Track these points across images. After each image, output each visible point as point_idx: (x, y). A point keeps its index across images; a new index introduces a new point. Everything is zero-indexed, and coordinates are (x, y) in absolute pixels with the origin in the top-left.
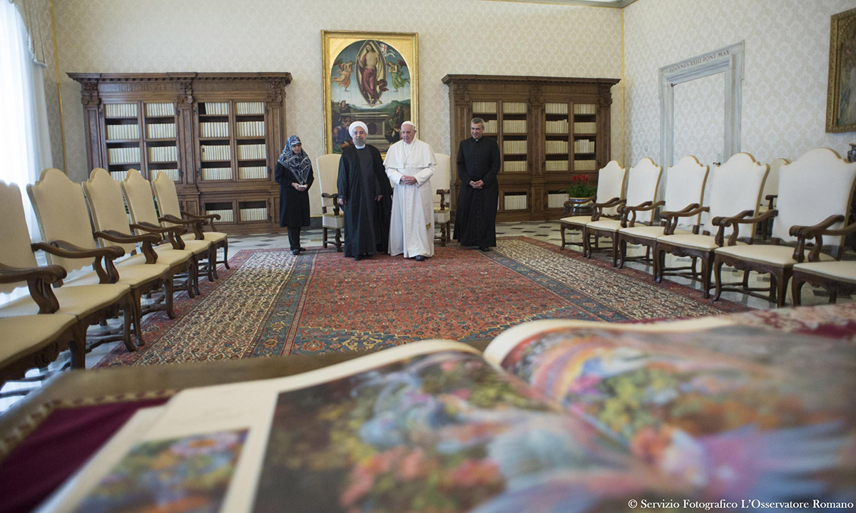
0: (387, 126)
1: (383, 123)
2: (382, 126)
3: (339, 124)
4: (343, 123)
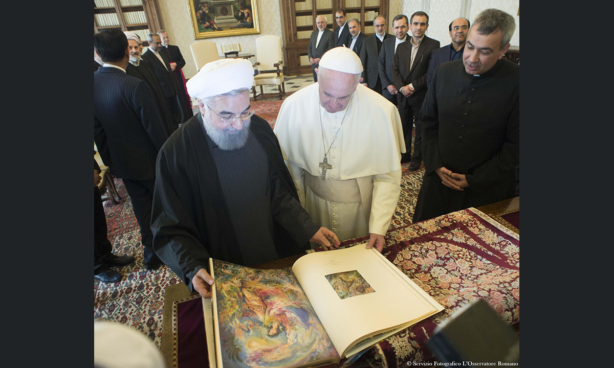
0: (235, 8)
1: (232, 6)
2: (231, 8)
3: (200, 9)
4: (203, 8)
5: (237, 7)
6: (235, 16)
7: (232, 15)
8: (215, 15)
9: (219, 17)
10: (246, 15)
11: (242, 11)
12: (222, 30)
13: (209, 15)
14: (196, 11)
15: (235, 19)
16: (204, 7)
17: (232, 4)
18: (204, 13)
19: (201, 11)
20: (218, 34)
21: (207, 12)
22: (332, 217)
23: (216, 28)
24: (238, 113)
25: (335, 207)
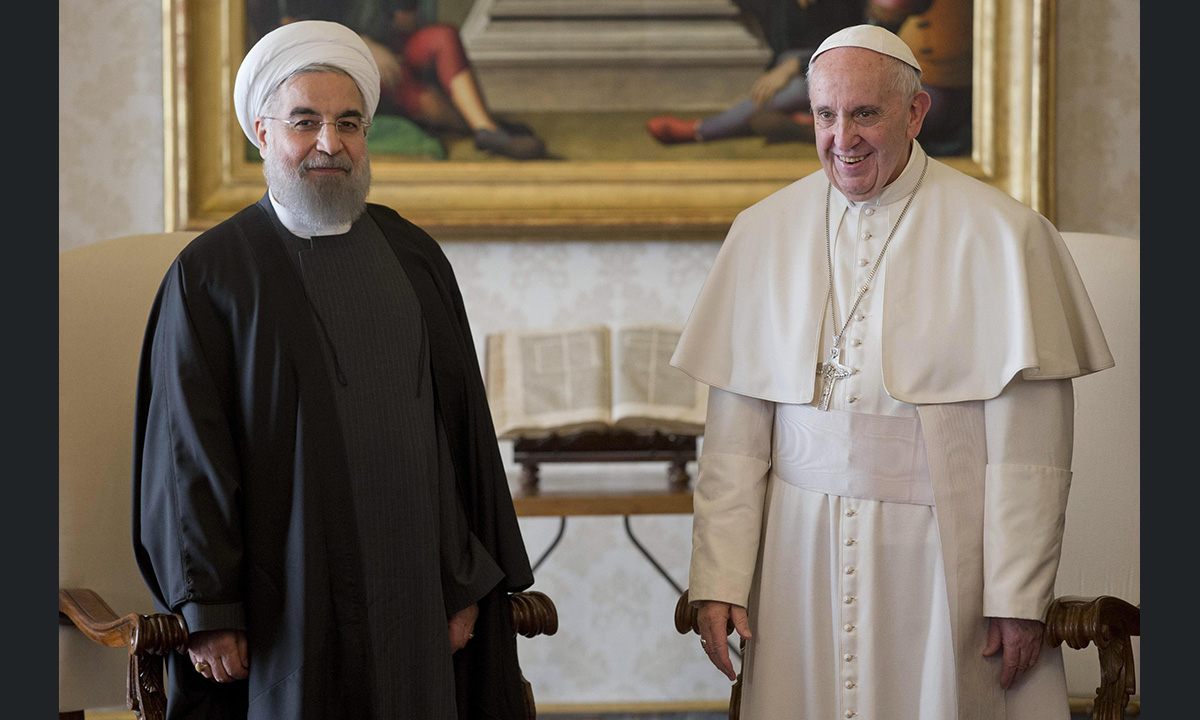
20: (478, 195)
22: (841, 555)
23: (478, 120)
24: (328, 112)
25: (851, 514)
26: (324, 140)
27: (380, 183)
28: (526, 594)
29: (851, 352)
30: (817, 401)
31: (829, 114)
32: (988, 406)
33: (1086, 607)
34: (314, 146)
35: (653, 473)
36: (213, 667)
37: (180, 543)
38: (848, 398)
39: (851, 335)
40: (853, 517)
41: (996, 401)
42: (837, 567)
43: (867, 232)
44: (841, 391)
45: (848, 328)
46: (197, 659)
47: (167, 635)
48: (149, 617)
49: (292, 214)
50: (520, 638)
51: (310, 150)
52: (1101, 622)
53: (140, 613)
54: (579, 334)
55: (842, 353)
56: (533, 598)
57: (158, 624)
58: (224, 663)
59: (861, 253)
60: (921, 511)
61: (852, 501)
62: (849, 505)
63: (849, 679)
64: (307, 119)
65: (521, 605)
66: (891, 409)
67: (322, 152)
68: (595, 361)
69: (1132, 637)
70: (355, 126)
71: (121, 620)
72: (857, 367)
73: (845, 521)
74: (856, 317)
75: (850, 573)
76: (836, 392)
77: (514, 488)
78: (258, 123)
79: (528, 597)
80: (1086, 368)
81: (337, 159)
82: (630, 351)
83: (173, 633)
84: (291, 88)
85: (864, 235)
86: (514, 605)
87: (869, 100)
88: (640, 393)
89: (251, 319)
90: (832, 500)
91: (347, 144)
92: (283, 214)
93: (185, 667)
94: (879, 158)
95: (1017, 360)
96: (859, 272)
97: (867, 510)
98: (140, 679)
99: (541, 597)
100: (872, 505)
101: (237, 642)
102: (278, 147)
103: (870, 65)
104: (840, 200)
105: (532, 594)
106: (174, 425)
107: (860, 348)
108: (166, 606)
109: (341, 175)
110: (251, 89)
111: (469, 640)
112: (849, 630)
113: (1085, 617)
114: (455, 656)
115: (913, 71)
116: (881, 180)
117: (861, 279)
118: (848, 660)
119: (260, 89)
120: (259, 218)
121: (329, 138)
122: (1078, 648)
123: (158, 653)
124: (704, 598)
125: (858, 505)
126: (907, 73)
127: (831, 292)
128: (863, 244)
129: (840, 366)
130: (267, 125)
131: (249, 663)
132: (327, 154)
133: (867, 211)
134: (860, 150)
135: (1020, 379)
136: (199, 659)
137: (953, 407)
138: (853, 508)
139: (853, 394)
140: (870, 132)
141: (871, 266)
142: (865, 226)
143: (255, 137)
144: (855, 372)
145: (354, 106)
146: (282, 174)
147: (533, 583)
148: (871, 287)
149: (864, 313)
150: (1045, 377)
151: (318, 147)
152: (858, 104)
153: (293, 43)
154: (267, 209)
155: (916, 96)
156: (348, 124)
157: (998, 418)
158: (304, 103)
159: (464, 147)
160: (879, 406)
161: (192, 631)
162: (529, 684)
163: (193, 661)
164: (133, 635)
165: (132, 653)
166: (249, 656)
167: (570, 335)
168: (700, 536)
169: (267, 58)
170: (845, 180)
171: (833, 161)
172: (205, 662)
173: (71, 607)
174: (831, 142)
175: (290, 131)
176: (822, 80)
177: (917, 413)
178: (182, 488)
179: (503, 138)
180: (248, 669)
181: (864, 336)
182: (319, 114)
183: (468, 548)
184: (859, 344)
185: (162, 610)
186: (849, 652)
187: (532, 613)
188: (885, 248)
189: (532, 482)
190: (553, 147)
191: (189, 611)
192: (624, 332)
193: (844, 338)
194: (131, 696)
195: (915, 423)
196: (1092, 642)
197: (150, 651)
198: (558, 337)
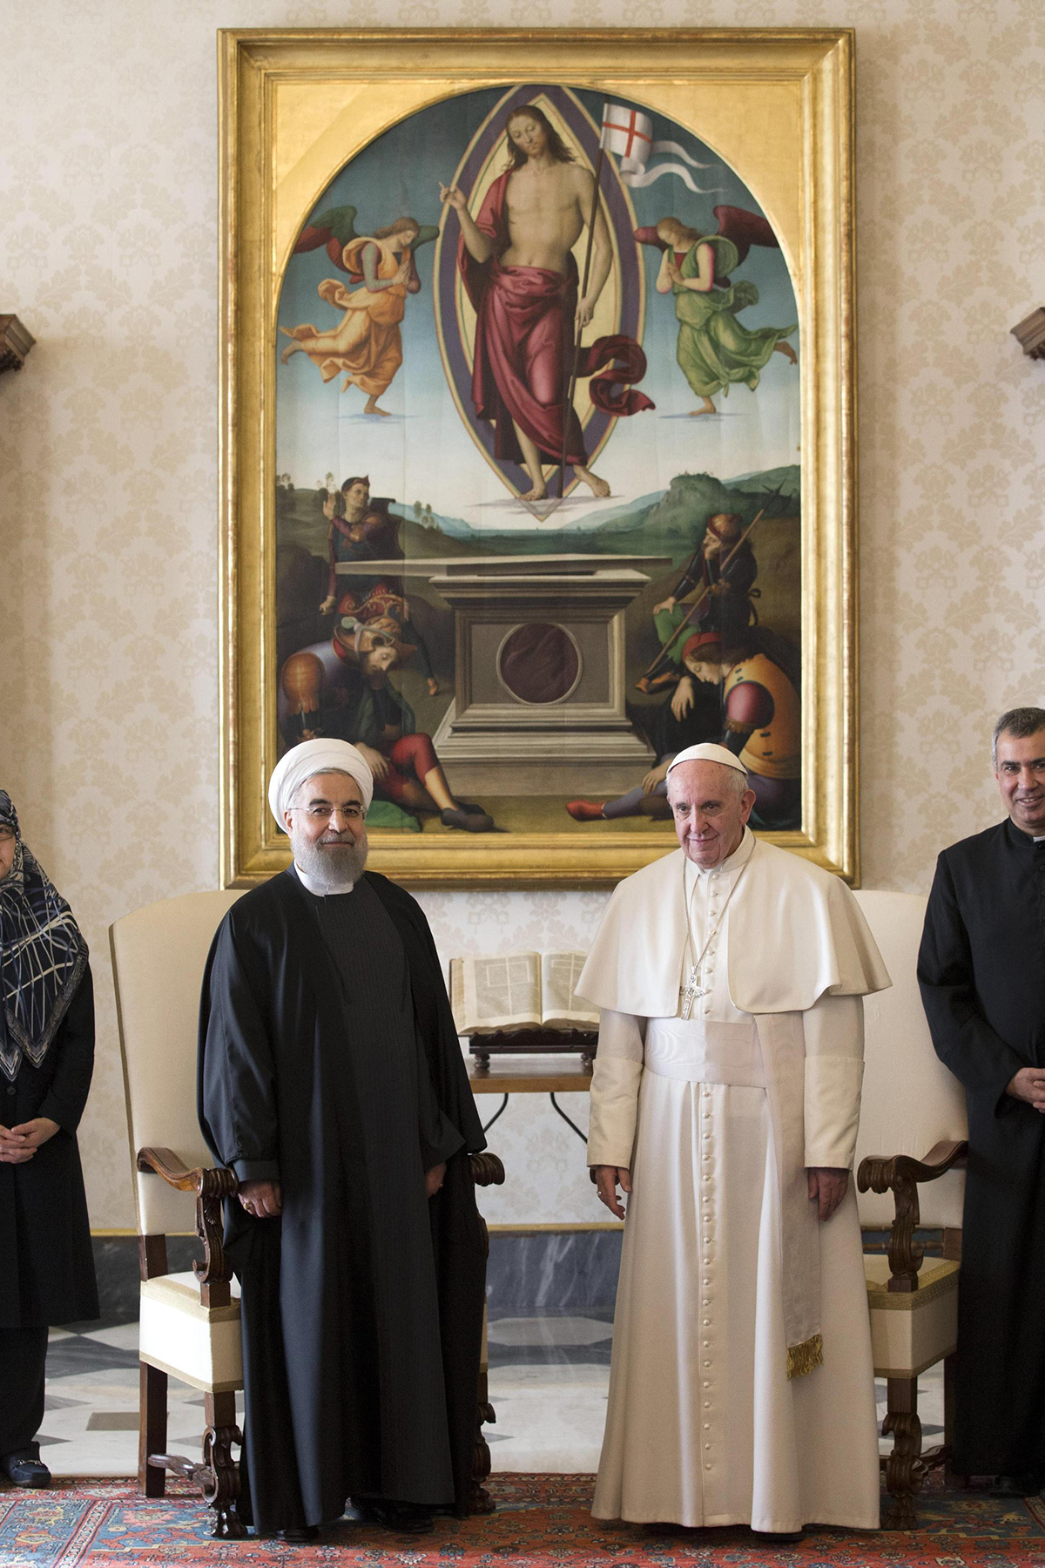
0: (642, 645)
1: (617, 623)
2: (604, 639)
3: (326, 630)
4: (348, 622)
5: (663, 636)
6: (630, 710)
7: (603, 697)
8: (445, 693)
9: (478, 713)
10: (738, 708)
11: (706, 673)
12: (489, 828)
13: (405, 686)
14: (289, 643)
15: (631, 740)
16: (363, 618)
17: (620, 603)
18: (352, 668)
19: (325, 653)
20: (444, 857)
21: (380, 657)
22: (699, 1126)
23: (444, 803)
24: (337, 802)
25: (707, 1095)
26: (334, 822)
27: (373, 849)
28: (481, 1155)
29: (705, 978)
30: (679, 1014)
31: (684, 807)
32: (806, 1015)
33: (885, 1163)
34: (327, 827)
35: (570, 1060)
36: (257, 1206)
37: (232, 1118)
38: (704, 1011)
39: (705, 965)
40: (709, 1098)
41: (811, 1011)
42: (697, 1133)
43: (714, 892)
44: (700, 1006)
45: (703, 961)
46: (244, 1201)
47: (223, 1184)
48: (210, 1171)
49: (313, 878)
50: (477, 1186)
51: (324, 831)
52: (897, 1175)
53: (204, 1167)
54: (517, 958)
55: (699, 978)
56: (487, 1158)
57: (216, 1175)
58: (264, 1204)
59: (710, 906)
60: (757, 1092)
61: (708, 1085)
62: (706, 1089)
63: (708, 1215)
64: (322, 808)
65: (478, 1163)
66: (735, 1017)
67: (333, 831)
68: (529, 979)
69: (918, 1184)
70: (356, 812)
71: (190, 1172)
72: (710, 988)
73: (703, 1100)
74: (708, 952)
75: (707, 1138)
76: (695, 1006)
77: (470, 1071)
78: (286, 813)
79: (483, 1157)
80: (873, 988)
81: (344, 836)
82: (554, 972)
83: (227, 1183)
84: (310, 786)
85: (712, 894)
86: (474, 1163)
87: (712, 797)
88: (563, 1002)
89: (282, 955)
90: (693, 1086)
91: (351, 825)
92: (304, 879)
93: (236, 1206)
94: (721, 840)
95: (825, 981)
96: (709, 920)
97: (719, 1091)
98: (204, 1214)
99: (493, 1158)
100: (722, 1088)
101: (273, 1189)
102: (301, 829)
103: (713, 771)
104: (694, 868)
105: (486, 1154)
106: (227, 1032)
107: (712, 974)
108: (223, 1163)
109: (347, 846)
110: (281, 788)
111: (440, 1189)
112: (707, 1180)
113: (885, 1170)
114: (429, 1199)
115: (742, 775)
116: (723, 854)
117: (711, 926)
118: (707, 1201)
119: (288, 788)
120: (287, 882)
121: (338, 820)
122: (880, 1193)
123: (217, 1196)
124: (598, 1163)
125: (712, 1088)
126: (739, 776)
127: (689, 936)
128: (711, 900)
129: (698, 988)
130: (293, 815)
131: (282, 1203)
132: (336, 832)
133: (714, 877)
134: (708, 834)
135: (827, 994)
136: (246, 1201)
137: (779, 1015)
138: (709, 1090)
139: (708, 1007)
140: (715, 821)
141: (718, 916)
142: (712, 888)
143: (283, 824)
144: (709, 991)
145: (355, 798)
146: (304, 849)
147: (486, 1147)
148: (718, 930)
149: (714, 950)
150: (844, 993)
151: (330, 827)
152: (706, 799)
153: (309, 755)
154: (293, 874)
155: (746, 794)
156: (351, 811)
157: (813, 1022)
158: (319, 795)
159: (434, 823)
160: (727, 1016)
161: (241, 1179)
162: (484, 1220)
163: (242, 1202)
164: (199, 1183)
165: (199, 1196)
166: (282, 1197)
167: (510, 960)
168: (595, 1118)
169: (292, 765)
170: (697, 854)
171: (689, 844)
172: (251, 1203)
173: (154, 1161)
174: (688, 830)
175: (310, 818)
176: (679, 784)
177: (754, 1020)
178: (233, 1077)
179: (462, 816)
180: (281, 1208)
181: (714, 966)
182: (330, 803)
183: (439, 1121)
184: (710, 971)
185: (220, 1166)
186: (707, 1196)
187: (486, 1168)
188: (728, 902)
189: (484, 1067)
190: (498, 823)
191: (239, 1166)
192: (551, 957)
193: (700, 968)
194: (198, 1227)
195: (753, 1029)
196: (889, 1189)
197: (211, 1195)
198: (503, 961)
